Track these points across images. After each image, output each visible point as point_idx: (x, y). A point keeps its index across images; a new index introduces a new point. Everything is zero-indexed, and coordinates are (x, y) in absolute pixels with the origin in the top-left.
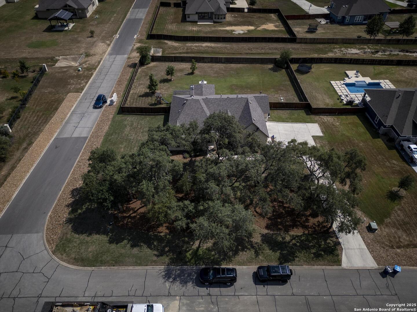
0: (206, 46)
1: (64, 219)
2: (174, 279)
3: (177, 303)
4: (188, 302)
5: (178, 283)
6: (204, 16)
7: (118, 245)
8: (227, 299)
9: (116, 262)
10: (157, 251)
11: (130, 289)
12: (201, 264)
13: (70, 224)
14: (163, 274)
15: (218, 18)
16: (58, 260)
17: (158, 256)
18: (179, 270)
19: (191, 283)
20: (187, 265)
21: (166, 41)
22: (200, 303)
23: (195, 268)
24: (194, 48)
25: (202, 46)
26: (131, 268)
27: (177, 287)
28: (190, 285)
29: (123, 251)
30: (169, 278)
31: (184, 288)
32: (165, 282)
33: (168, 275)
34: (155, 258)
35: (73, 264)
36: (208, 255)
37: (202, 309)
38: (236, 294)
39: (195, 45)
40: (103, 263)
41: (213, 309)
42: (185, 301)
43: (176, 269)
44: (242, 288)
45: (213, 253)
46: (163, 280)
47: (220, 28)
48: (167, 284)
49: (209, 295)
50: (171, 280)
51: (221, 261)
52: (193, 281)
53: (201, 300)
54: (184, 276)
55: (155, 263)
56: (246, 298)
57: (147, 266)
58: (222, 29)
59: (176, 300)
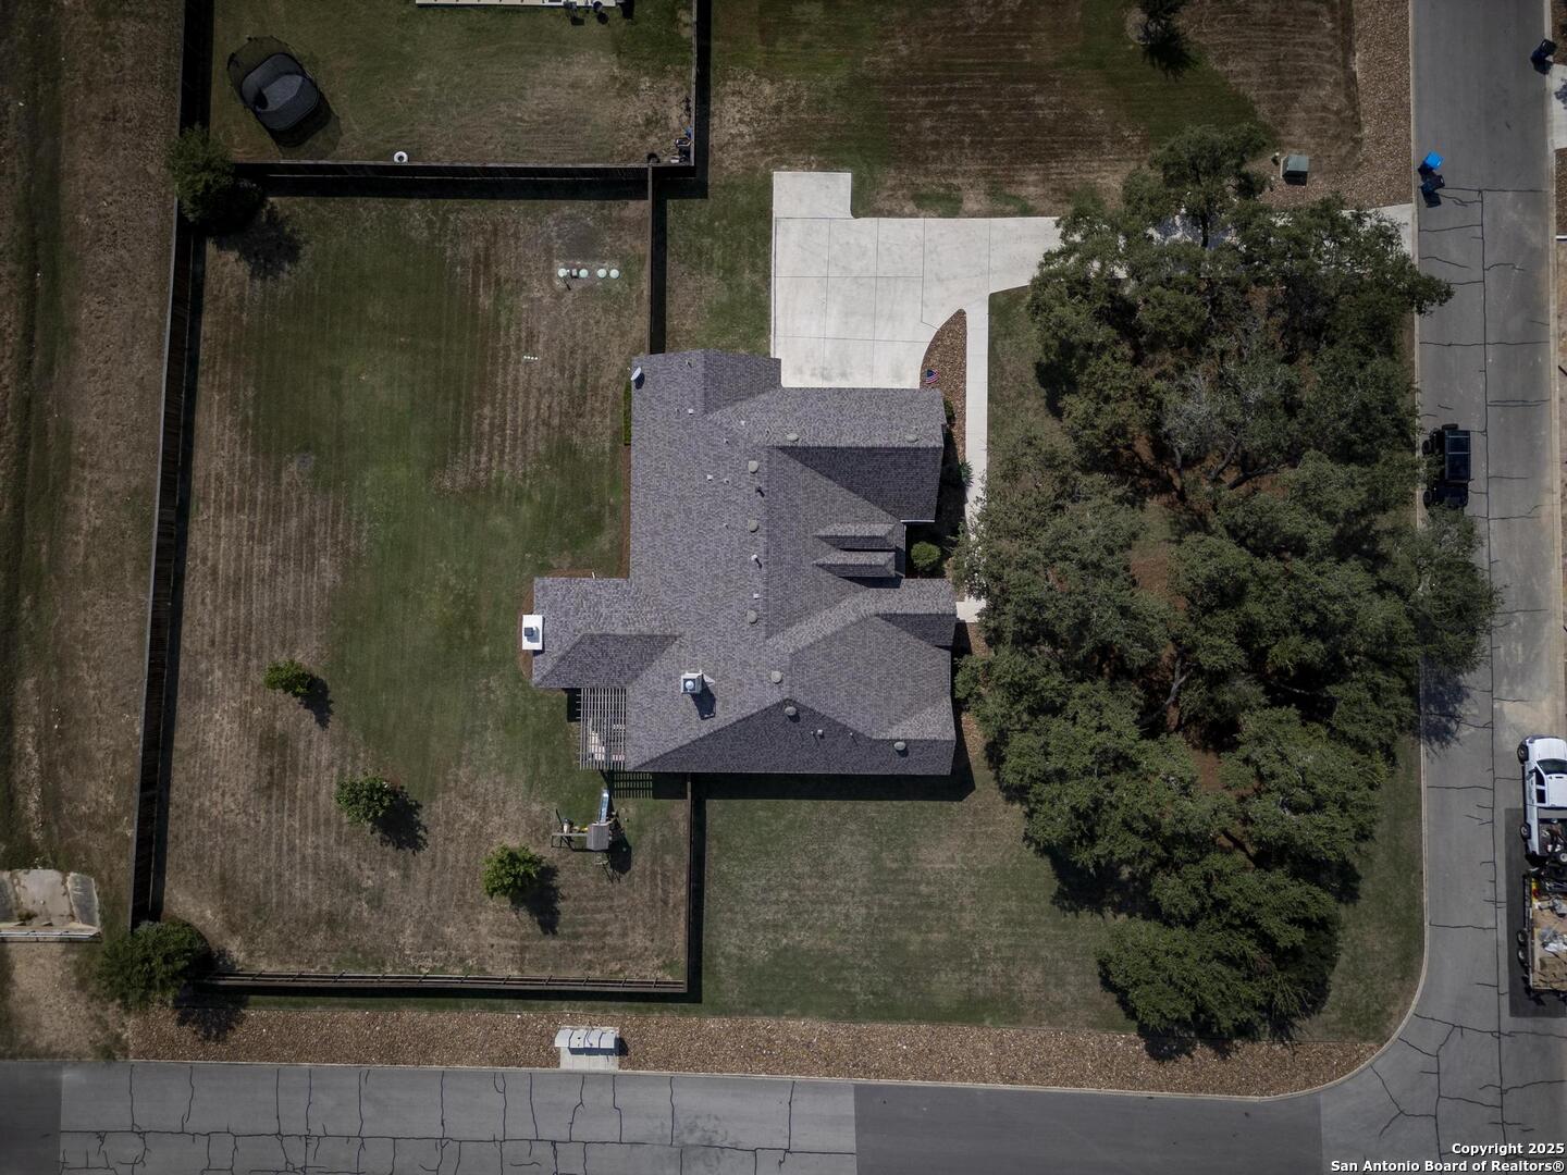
1: (1277, 1047)
2: (1452, 716)
3: (1508, 707)
5: (1461, 710)
11: (1477, 822)
13: (1292, 1025)
16: (1402, 1025)
18: (1427, 707)
19: (1460, 677)
22: (1508, 653)
26: (1425, 828)
27: (1468, 709)
28: (1466, 679)
29: (1381, 858)
30: (1447, 731)
31: (1473, 693)
32: (1458, 740)
33: (1441, 734)
34: (1401, 770)
35: (1416, 978)
37: (1520, 648)
38: (1486, 567)
40: (1414, 904)
42: (1505, 688)
43: (1427, 713)
46: (1454, 745)
48: (1465, 732)
49: (1488, 632)
50: (1453, 726)
52: (1456, 671)
53: (1502, 650)
54: (1441, 693)
55: (1413, 767)
56: (1493, 545)
57: (1419, 789)
59: (1501, 709)
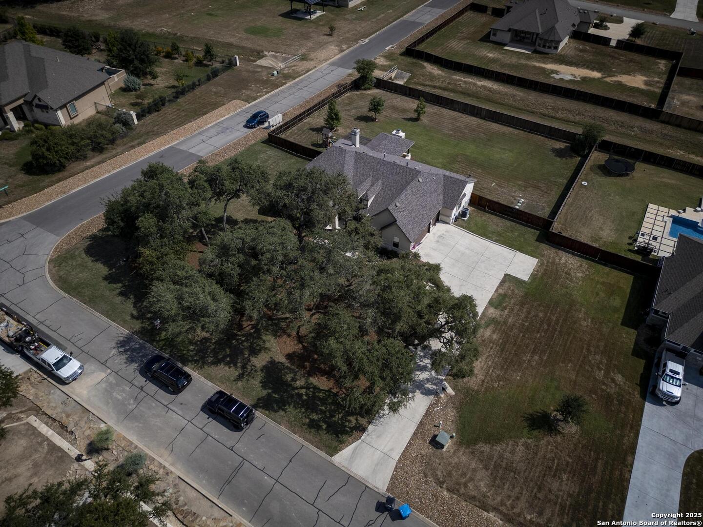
0: (483, 86)
1: (90, 234)
2: (126, 351)
3: (103, 375)
4: (114, 382)
5: (124, 357)
6: (524, 38)
7: (108, 285)
8: (154, 404)
9: (90, 301)
10: (138, 312)
11: (76, 335)
12: (167, 352)
13: (90, 241)
14: (121, 339)
15: (544, 46)
16: (47, 270)
17: (133, 317)
18: (140, 344)
19: (137, 365)
20: (152, 344)
21: (426, 64)
22: (123, 391)
23: (156, 352)
24: (460, 85)
25: (475, 84)
26: (98, 314)
27: (119, 360)
28: (135, 365)
29: (107, 293)
30: (121, 346)
31: (125, 366)
32: (114, 348)
33: (124, 344)
34: (128, 318)
35: (55, 281)
36: (184, 347)
37: (120, 397)
38: (169, 406)
39: (466, 79)
40: (79, 295)
41: (130, 404)
43: (138, 341)
44: (181, 404)
45: (192, 348)
46: (114, 345)
47: (535, 64)
48: (114, 352)
49: (142, 388)
50: (121, 350)
51: (191, 361)
52: (141, 364)
53: (128, 389)
54: (139, 353)
55: (124, 323)
56: (175, 416)
57: (114, 321)
58: (537, 64)
59: (105, 372)
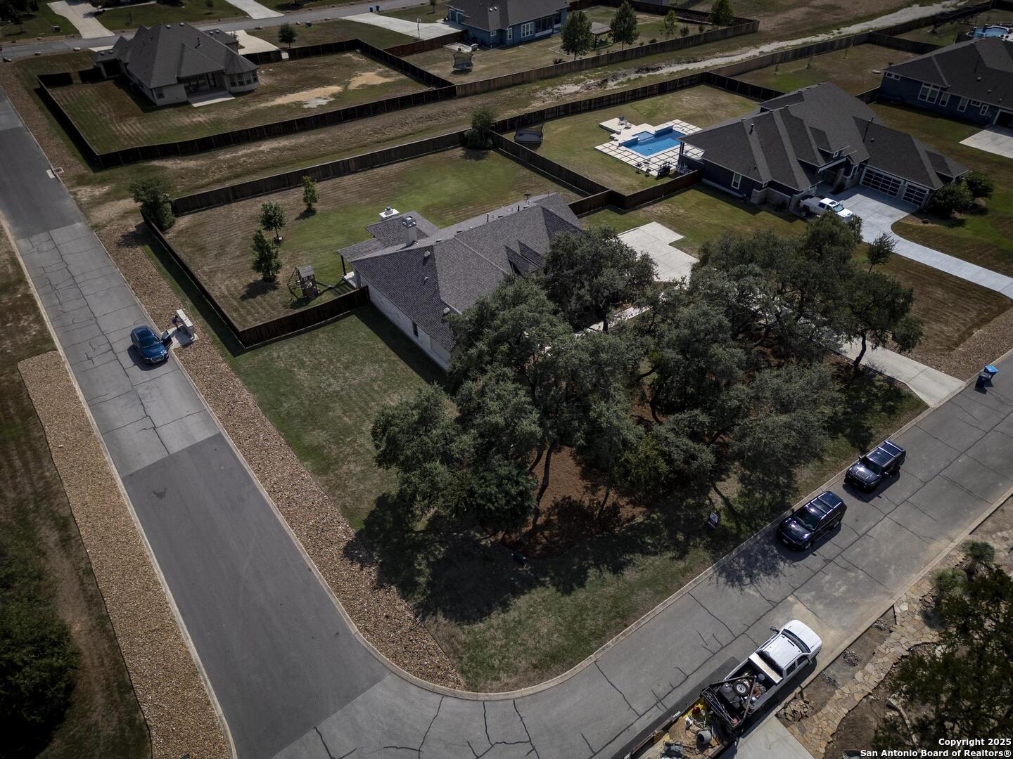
0: (273, 150)
1: (409, 615)
2: (751, 575)
4: (813, 593)
5: (763, 578)
6: (198, 86)
7: (587, 587)
9: (623, 617)
11: (702, 643)
13: (435, 614)
14: (722, 580)
15: (242, 84)
17: (681, 557)
18: (738, 556)
19: (781, 563)
20: (743, 540)
22: (831, 583)
23: (759, 537)
25: (262, 152)
28: (783, 566)
29: (610, 590)
30: (739, 579)
32: (742, 589)
34: (681, 564)
37: (843, 588)
38: (860, 533)
40: (600, 637)
41: (856, 577)
42: (808, 596)
43: (733, 557)
45: (757, 495)
46: (736, 590)
47: (263, 105)
48: (750, 591)
49: (828, 561)
50: (747, 580)
51: (783, 499)
52: (780, 558)
53: (828, 577)
54: (757, 560)
56: (878, 529)
57: (681, 585)
